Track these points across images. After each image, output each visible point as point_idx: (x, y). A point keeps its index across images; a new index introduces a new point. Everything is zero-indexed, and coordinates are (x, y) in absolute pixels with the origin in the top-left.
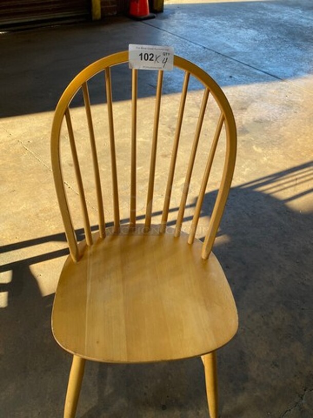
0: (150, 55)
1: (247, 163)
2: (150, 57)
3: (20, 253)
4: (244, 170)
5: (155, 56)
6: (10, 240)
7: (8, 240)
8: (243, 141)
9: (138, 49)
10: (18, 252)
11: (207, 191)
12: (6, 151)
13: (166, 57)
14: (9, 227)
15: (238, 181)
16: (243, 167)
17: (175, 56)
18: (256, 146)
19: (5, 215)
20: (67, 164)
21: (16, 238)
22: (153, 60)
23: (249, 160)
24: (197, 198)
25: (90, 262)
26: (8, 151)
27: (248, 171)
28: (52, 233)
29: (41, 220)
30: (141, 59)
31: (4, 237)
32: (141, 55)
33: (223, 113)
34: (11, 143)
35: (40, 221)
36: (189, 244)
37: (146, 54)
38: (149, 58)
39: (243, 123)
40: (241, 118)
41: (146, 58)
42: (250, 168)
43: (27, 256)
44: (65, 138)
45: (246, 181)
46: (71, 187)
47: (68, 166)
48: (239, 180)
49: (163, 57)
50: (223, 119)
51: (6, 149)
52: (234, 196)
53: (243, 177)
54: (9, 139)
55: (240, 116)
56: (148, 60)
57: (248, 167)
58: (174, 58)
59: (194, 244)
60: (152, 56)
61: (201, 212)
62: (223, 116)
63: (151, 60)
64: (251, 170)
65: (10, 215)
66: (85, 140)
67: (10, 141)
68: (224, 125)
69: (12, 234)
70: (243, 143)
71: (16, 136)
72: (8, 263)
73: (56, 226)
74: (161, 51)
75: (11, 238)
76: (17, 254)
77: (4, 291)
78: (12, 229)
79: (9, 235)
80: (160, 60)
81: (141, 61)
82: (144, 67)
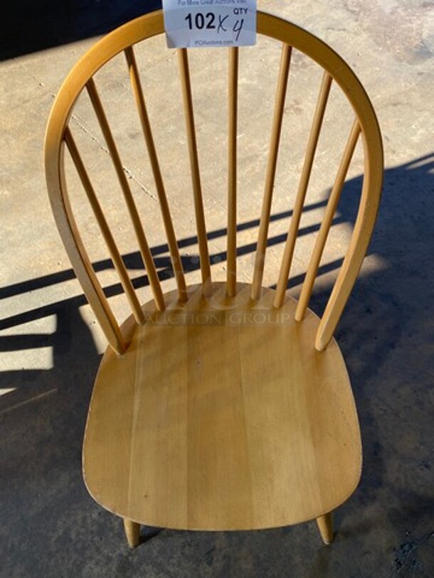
0: (207, 16)
1: (421, 119)
2: (207, 21)
3: (65, 288)
4: (415, 133)
5: (217, 18)
6: (50, 267)
7: (48, 268)
8: (420, 74)
9: (181, 6)
10: (62, 286)
11: (348, 177)
12: (36, 115)
13: (240, 17)
14: (48, 247)
15: (402, 155)
16: (413, 127)
17: (259, 12)
19: (41, 226)
20: (126, 136)
21: (59, 264)
22: (213, 27)
23: (427, 113)
24: (330, 191)
25: (140, 354)
26: (38, 115)
27: (421, 134)
29: (92, 233)
30: (191, 27)
31: (42, 263)
32: (189, 17)
33: (358, 121)
34: (42, 100)
35: (91, 236)
36: (296, 322)
37: (199, 14)
38: (206, 23)
39: (424, 36)
40: (421, 26)
41: (200, 25)
42: (427, 130)
43: (75, 292)
44: (123, 86)
45: (417, 155)
46: (133, 177)
47: (129, 139)
48: (404, 153)
49: (233, 18)
50: (359, 131)
51: (35, 113)
52: (392, 184)
53: (412, 147)
54: (39, 92)
55: (419, 22)
56: (205, 27)
57: (422, 127)
58: (258, 18)
59: (305, 320)
60: (210, 17)
61: (335, 216)
62: (358, 124)
63: (209, 26)
64: (427, 133)
65: (48, 227)
66: (154, 88)
67: (40, 97)
68: (360, 137)
69: (53, 257)
70: (419, 78)
71: (48, 88)
72: (49, 303)
74: (230, 5)
75: (51, 264)
76: (61, 289)
77: (46, 345)
78: (53, 250)
79: (48, 259)
80: (228, 25)
81: (190, 31)
82: (197, 42)
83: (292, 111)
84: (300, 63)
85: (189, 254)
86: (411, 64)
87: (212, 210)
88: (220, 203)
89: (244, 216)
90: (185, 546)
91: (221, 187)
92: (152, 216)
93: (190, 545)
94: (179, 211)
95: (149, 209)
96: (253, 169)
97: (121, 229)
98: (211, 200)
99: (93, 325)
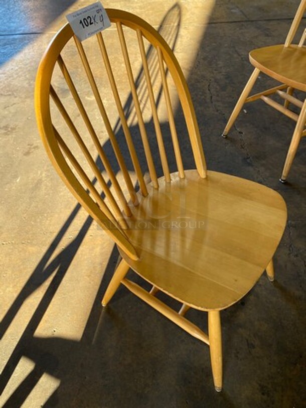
0: (88, 18)
2: (89, 21)
5: (92, 18)
9: (75, 18)
13: (100, 14)
17: (106, 9)
18: (88, 97)
22: (92, 23)
28: (15, 295)
30: (84, 27)
32: (81, 22)
37: (84, 19)
41: (87, 24)
49: (98, 15)
56: (89, 25)
58: (107, 12)
60: (89, 19)
63: (91, 24)
73: (11, 286)
74: (94, 9)
76: (7, 341)
80: (97, 19)
81: (84, 29)
82: (89, 34)
83: (33, 150)
84: (9, 129)
85: (63, 248)
86: (65, 98)
87: (49, 219)
88: (48, 213)
89: (70, 207)
90: (237, 356)
91: (39, 206)
92: (17, 252)
93: (238, 353)
94: (30, 236)
95: (10, 251)
96: (47, 186)
97: (5, 275)
98: (42, 216)
99: (55, 333)
